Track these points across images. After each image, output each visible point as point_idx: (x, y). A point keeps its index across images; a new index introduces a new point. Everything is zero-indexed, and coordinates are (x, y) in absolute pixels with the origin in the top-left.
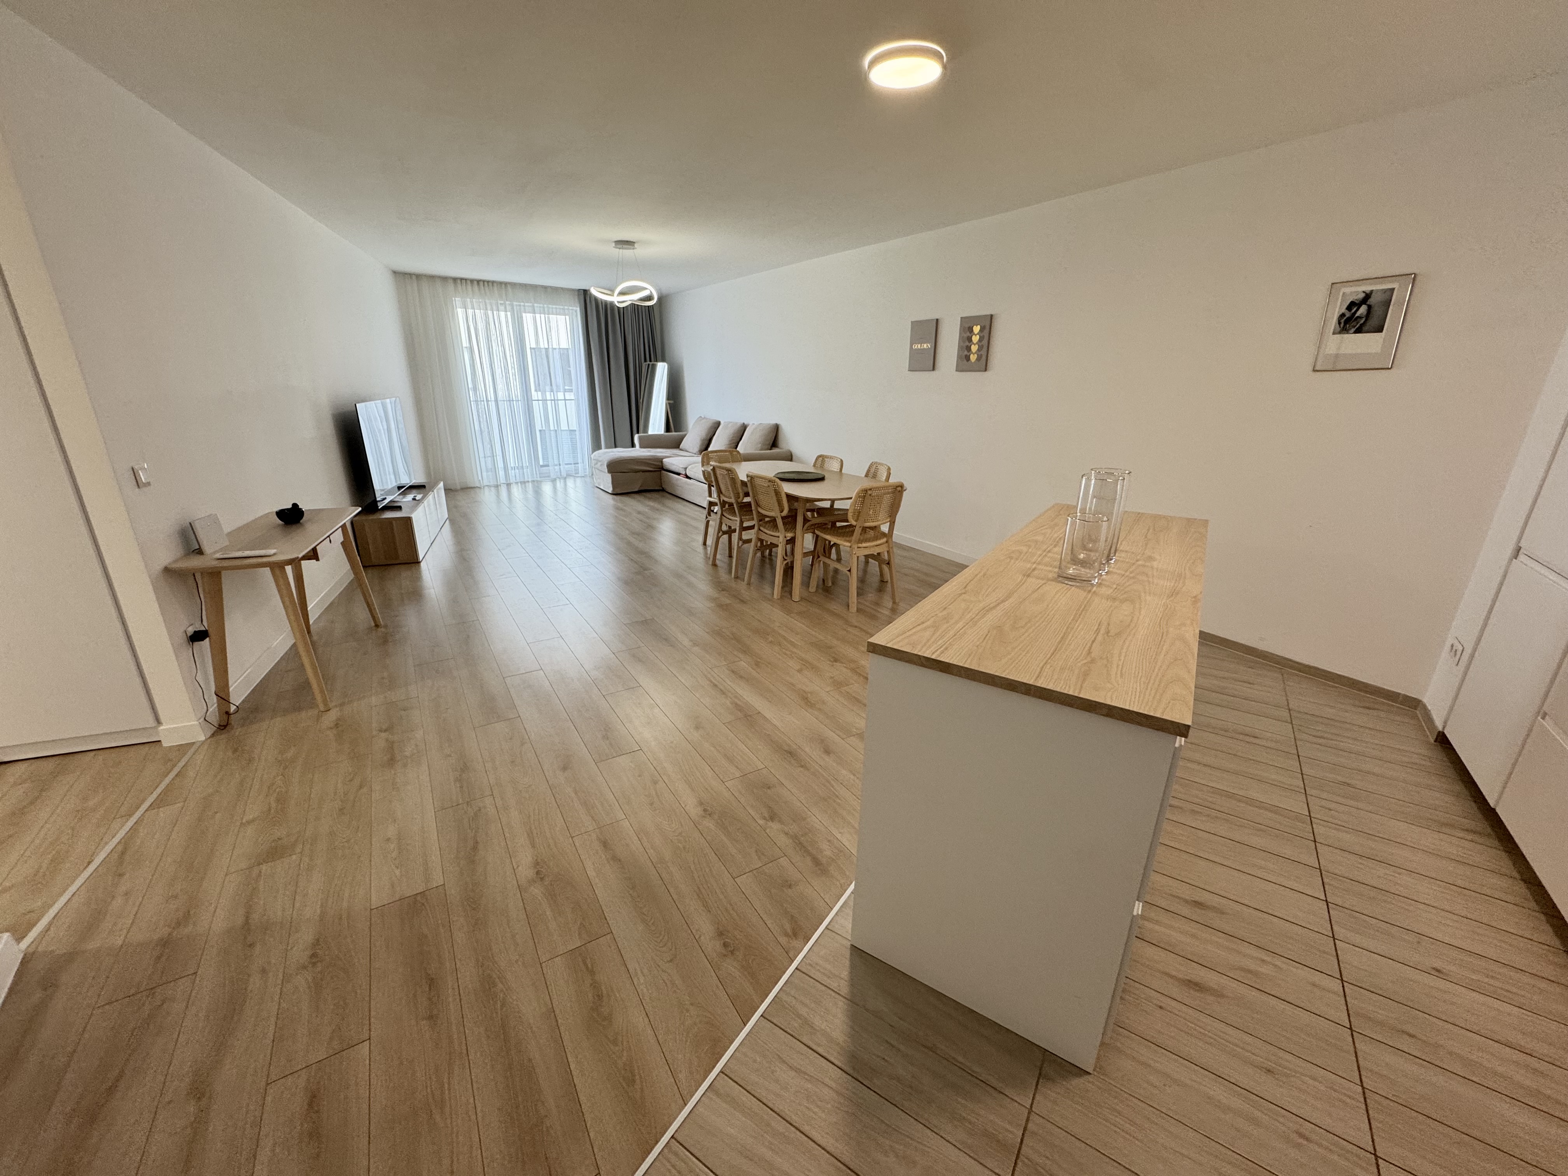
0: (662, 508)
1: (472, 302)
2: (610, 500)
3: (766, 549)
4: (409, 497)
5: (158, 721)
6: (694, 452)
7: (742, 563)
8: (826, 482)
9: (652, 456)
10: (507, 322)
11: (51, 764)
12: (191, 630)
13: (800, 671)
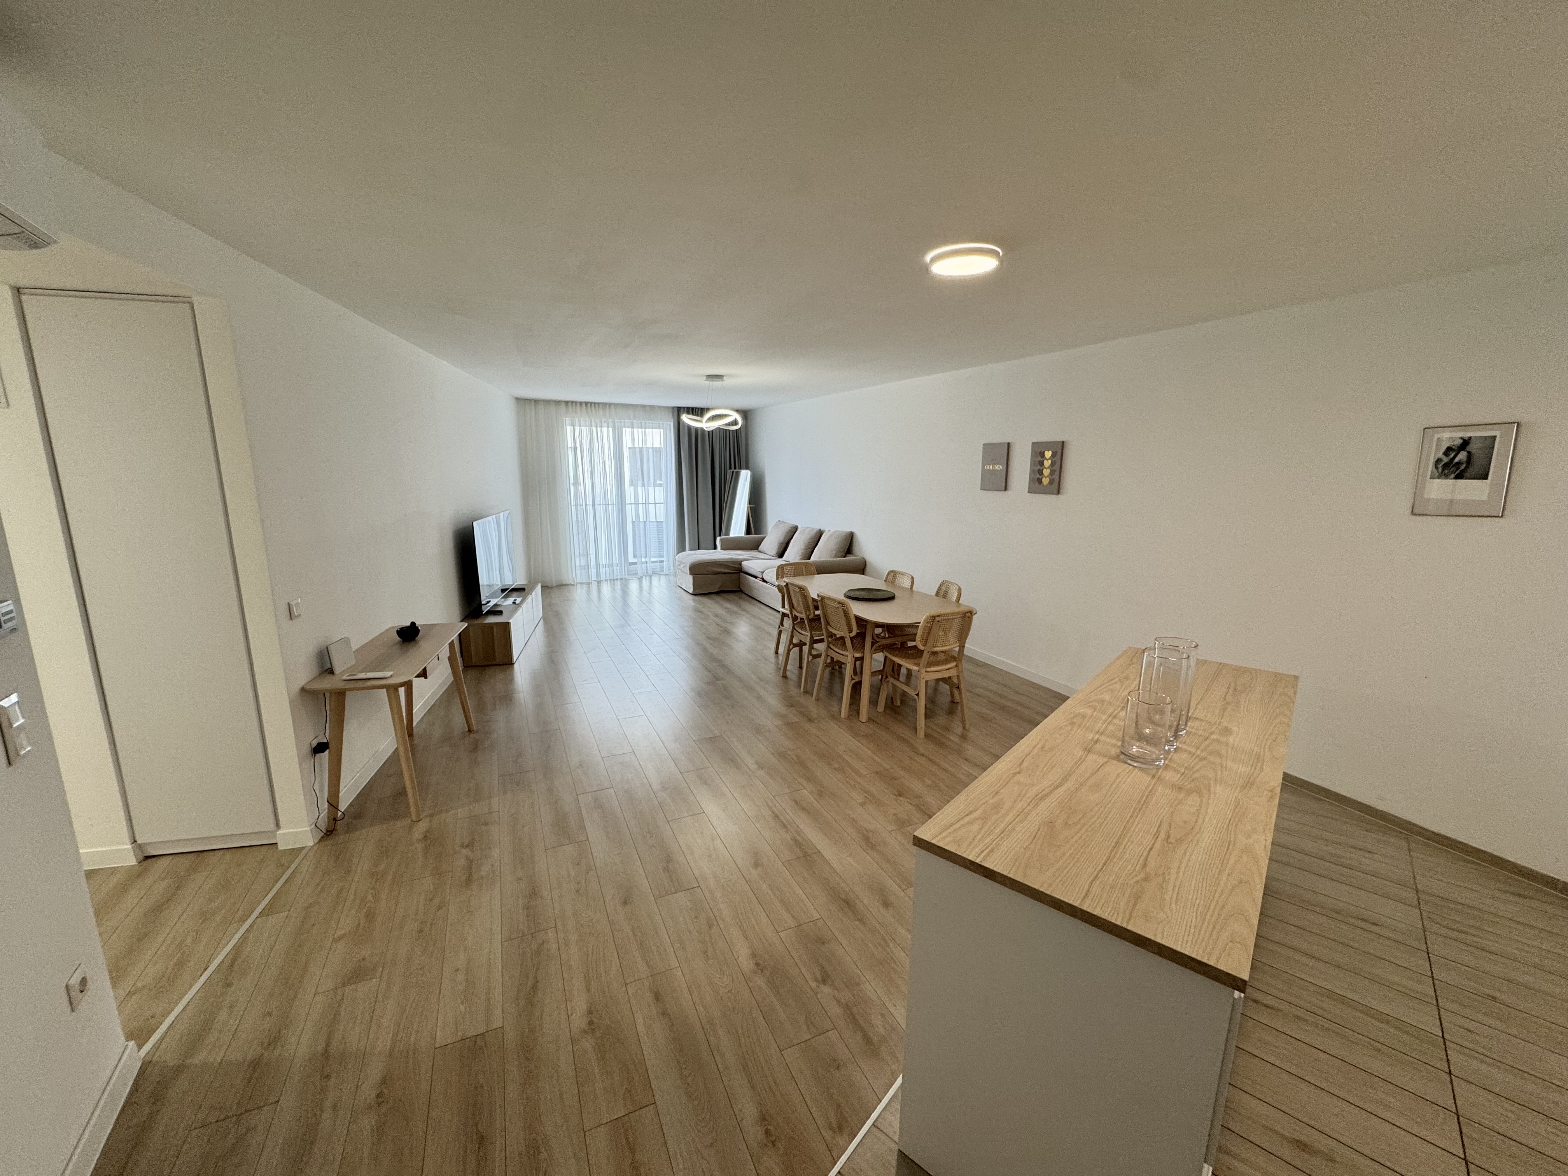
0: (740, 612)
1: (579, 421)
2: (690, 600)
3: (835, 668)
4: (510, 601)
5: (278, 825)
6: (772, 554)
7: (811, 675)
8: (895, 601)
9: (731, 559)
10: (608, 436)
11: (186, 861)
12: (315, 743)
13: (862, 805)
